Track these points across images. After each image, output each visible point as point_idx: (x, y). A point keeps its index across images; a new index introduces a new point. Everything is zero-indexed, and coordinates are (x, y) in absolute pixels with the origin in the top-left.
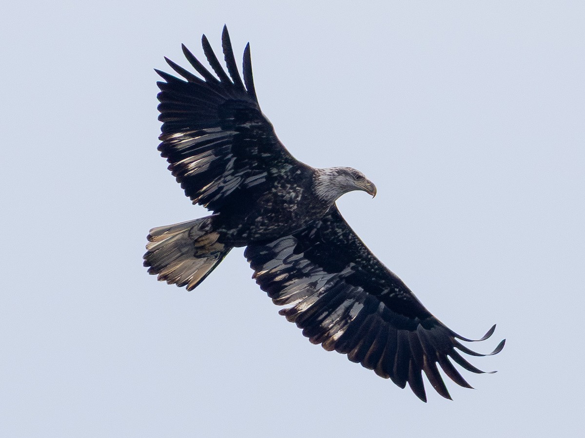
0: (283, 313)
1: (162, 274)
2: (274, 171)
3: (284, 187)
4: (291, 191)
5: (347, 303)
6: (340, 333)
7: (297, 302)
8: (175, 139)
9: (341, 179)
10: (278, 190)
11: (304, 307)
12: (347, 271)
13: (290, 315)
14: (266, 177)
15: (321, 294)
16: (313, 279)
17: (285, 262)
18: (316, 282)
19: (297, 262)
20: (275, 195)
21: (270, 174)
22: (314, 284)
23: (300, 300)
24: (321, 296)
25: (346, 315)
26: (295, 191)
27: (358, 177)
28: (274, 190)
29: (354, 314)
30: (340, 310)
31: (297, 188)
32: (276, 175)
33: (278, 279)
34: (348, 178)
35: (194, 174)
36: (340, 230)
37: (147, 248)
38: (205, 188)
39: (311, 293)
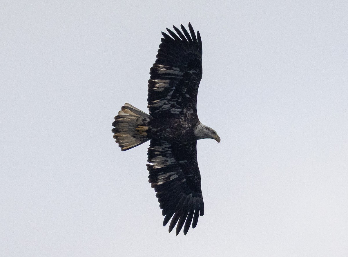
0: (147, 165)
1: (116, 135)
2: (185, 110)
3: (185, 121)
4: (187, 124)
5: (172, 173)
6: (161, 183)
7: (155, 164)
8: (159, 67)
9: (206, 131)
10: (182, 120)
11: (156, 167)
12: (182, 162)
13: (150, 168)
14: (180, 112)
15: (166, 165)
16: (167, 159)
17: (163, 149)
18: (168, 161)
19: (167, 151)
20: (180, 122)
21: (182, 111)
22: (166, 161)
23: (157, 164)
24: (166, 166)
25: (169, 177)
26: (188, 125)
27: (214, 133)
28: (180, 120)
29: (172, 178)
30: (168, 174)
31: (190, 125)
32: (184, 113)
33: (156, 153)
34: (209, 132)
35: (156, 90)
36: (192, 148)
37: (119, 113)
38: (156, 101)
39: (163, 163)
